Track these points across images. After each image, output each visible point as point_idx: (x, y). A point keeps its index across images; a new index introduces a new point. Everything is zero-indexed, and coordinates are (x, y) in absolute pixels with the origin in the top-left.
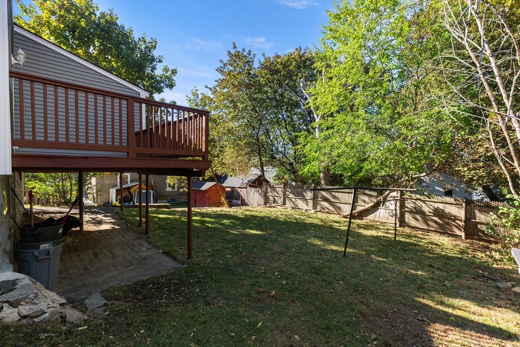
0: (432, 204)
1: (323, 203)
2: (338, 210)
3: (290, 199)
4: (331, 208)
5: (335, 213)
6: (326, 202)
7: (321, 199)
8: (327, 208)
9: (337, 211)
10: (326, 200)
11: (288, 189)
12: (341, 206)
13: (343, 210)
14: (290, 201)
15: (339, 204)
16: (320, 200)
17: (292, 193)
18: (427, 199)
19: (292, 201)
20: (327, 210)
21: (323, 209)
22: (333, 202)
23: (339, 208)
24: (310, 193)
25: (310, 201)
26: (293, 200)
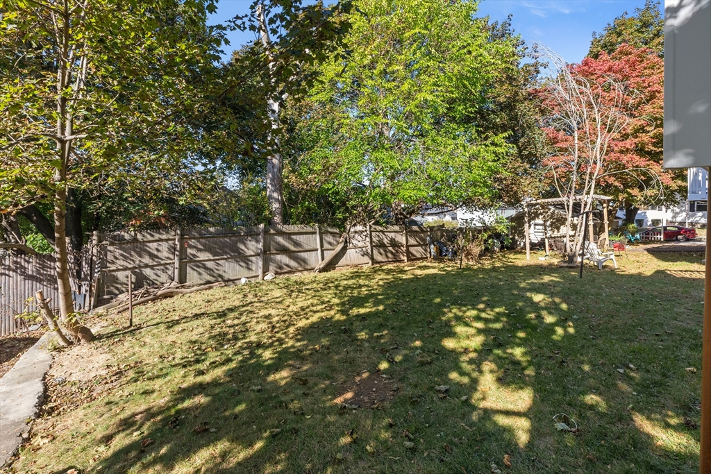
0: (388, 234)
1: (279, 257)
2: (303, 264)
3: (201, 265)
4: (293, 264)
5: (300, 269)
6: (284, 254)
7: (276, 250)
8: (287, 265)
9: (301, 265)
10: (284, 250)
11: (192, 242)
12: (306, 257)
13: (309, 262)
14: (201, 270)
15: (302, 254)
16: (275, 252)
17: (207, 249)
18: (385, 230)
19: (206, 268)
20: (287, 269)
21: (281, 268)
22: (294, 252)
23: (304, 261)
24: (254, 243)
25: (253, 259)
26: (210, 264)
